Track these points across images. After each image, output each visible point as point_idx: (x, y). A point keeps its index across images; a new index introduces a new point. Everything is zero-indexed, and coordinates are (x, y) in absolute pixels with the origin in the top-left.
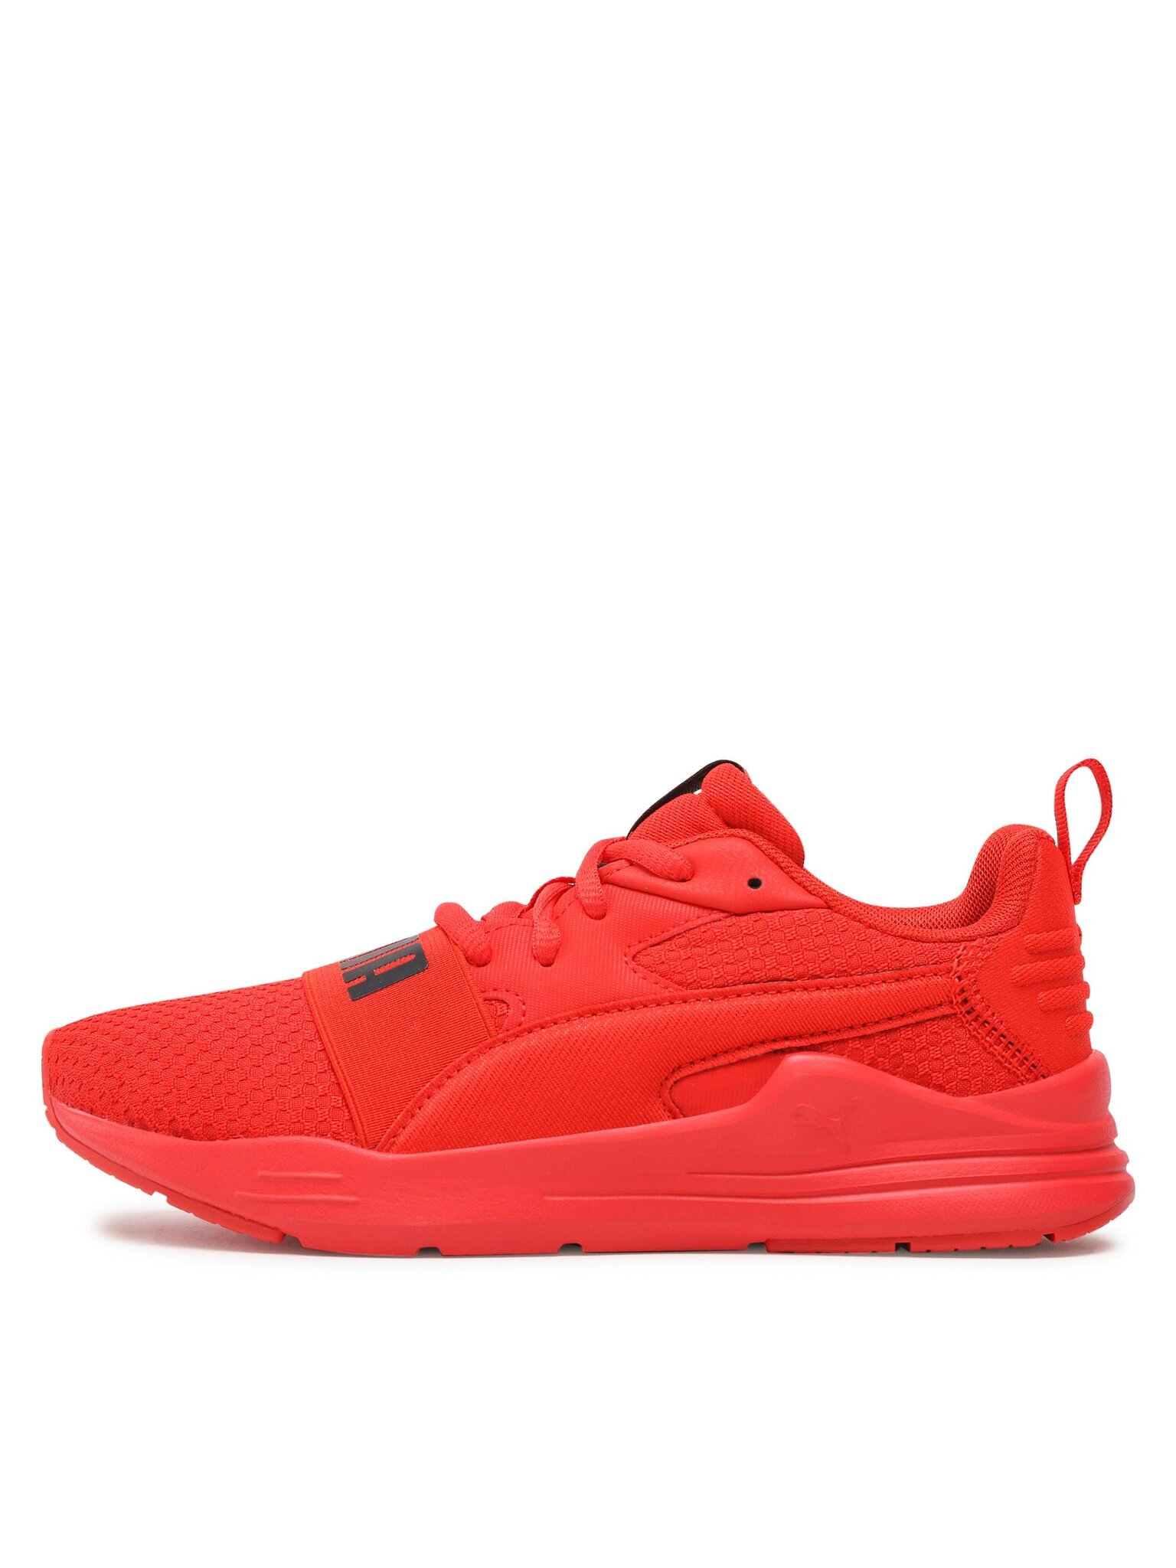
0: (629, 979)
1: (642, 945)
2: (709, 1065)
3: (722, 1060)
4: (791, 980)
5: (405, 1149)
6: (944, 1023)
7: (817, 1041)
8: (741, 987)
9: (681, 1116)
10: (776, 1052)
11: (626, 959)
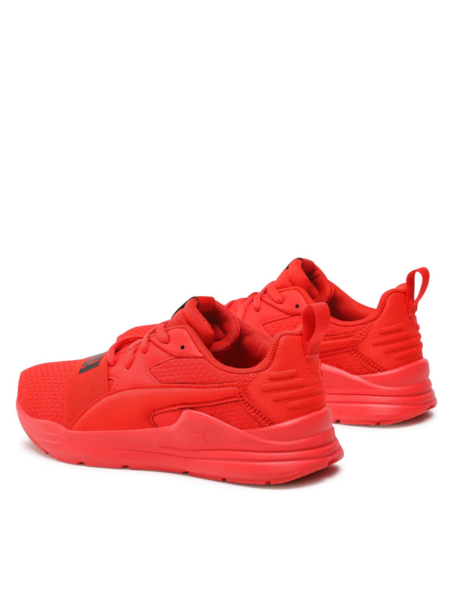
0: (147, 378)
1: (153, 365)
2: (163, 411)
3: (166, 410)
4: (187, 384)
5: (79, 429)
6: (235, 404)
7: (195, 406)
8: (173, 384)
9: (156, 427)
10: (182, 408)
11: (147, 369)
